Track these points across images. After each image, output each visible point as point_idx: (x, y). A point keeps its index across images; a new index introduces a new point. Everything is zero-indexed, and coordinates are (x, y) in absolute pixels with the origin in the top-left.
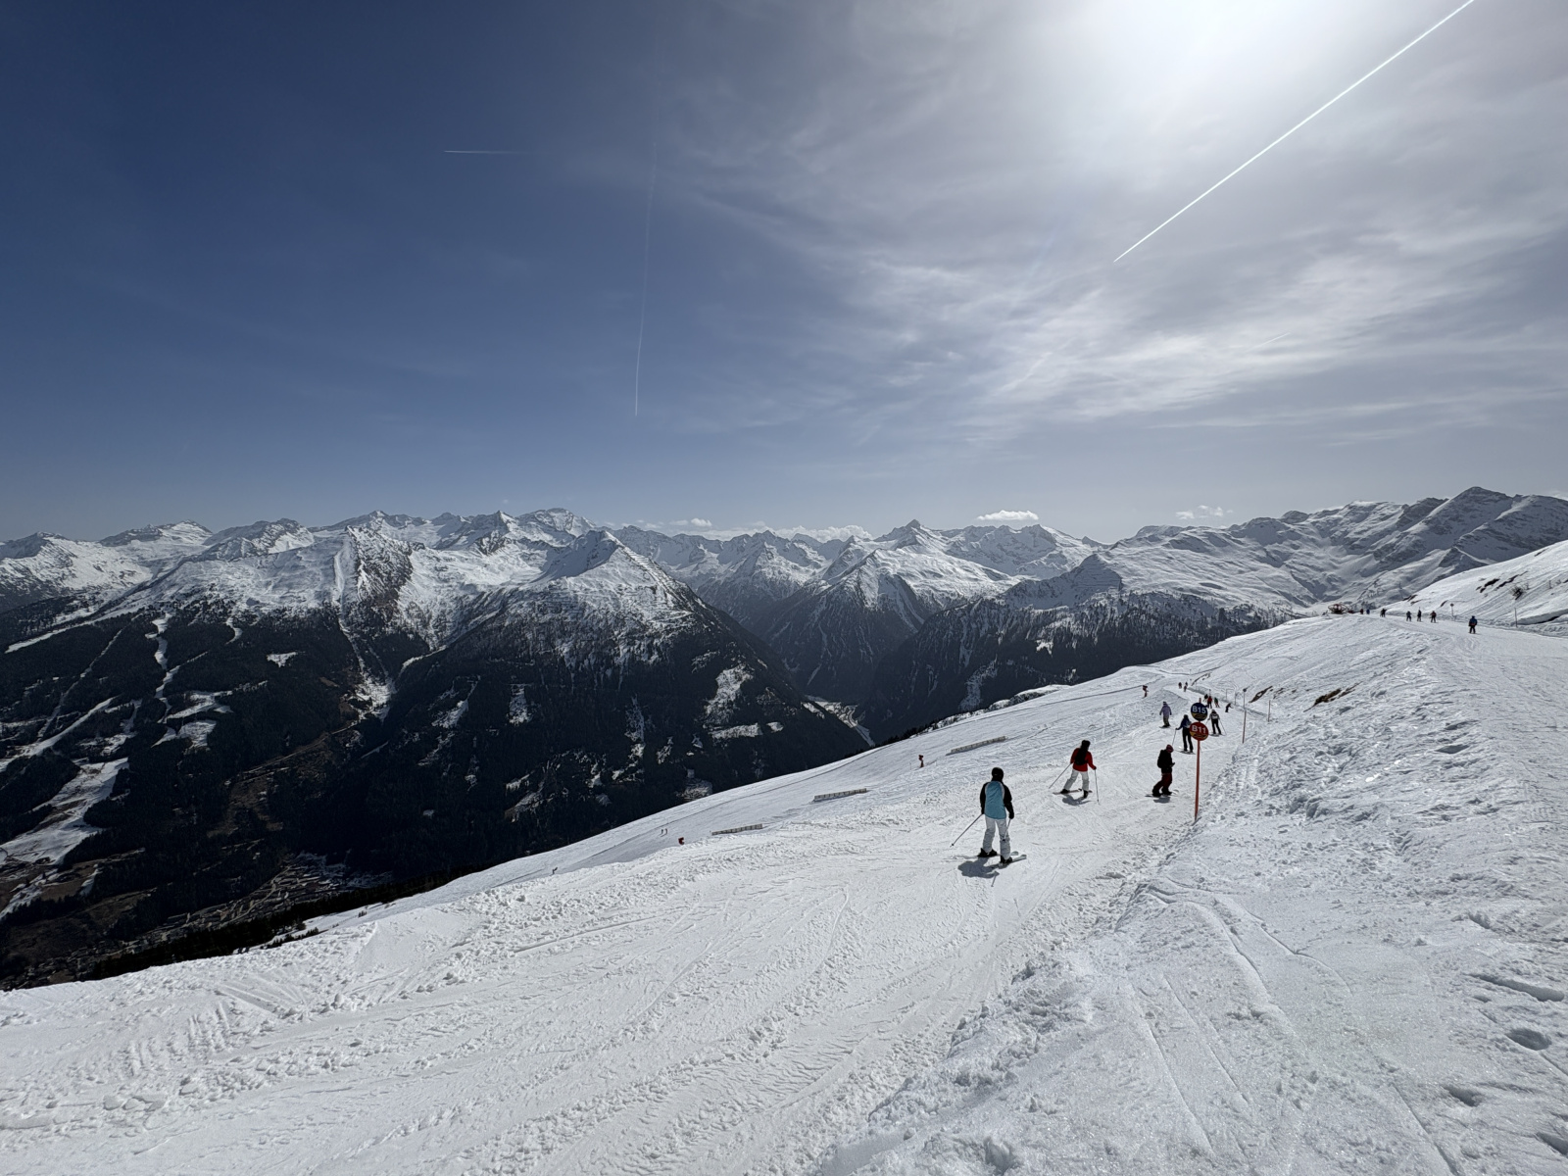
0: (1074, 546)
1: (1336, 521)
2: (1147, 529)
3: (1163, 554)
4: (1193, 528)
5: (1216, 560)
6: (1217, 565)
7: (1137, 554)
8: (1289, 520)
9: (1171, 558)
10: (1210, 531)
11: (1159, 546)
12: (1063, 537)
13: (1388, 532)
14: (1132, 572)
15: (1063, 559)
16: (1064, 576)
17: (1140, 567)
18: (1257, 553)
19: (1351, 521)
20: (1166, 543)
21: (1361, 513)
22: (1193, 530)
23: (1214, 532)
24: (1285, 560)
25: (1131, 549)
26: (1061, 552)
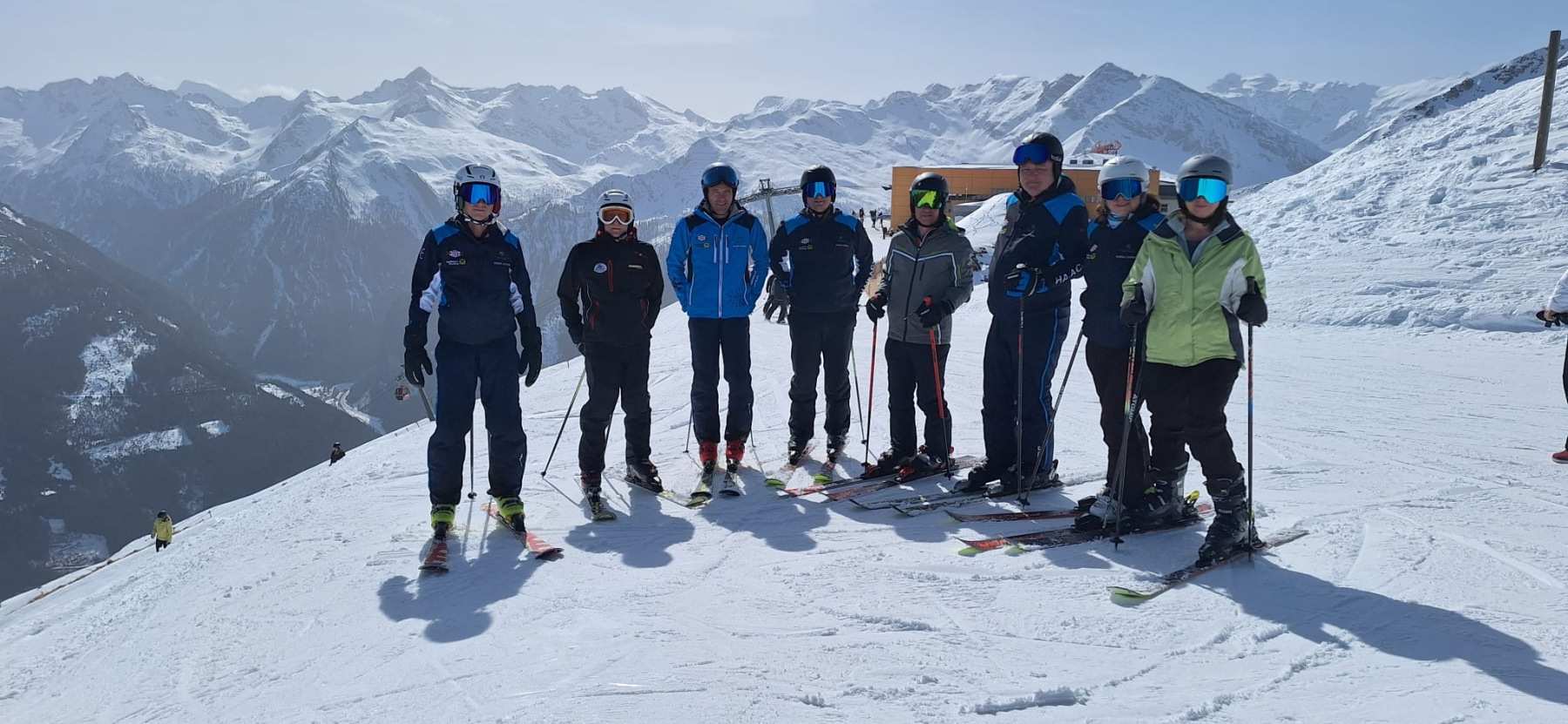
0: (673, 123)
1: (979, 99)
2: (770, 101)
3: (790, 139)
4: (825, 102)
6: (852, 155)
7: (759, 138)
8: (932, 96)
9: (800, 146)
10: (844, 108)
11: (785, 127)
12: (655, 107)
13: (1027, 114)
15: (656, 140)
16: (666, 170)
17: (763, 158)
18: (897, 140)
19: (994, 100)
20: (794, 123)
21: (1003, 89)
22: (825, 106)
23: (849, 109)
24: (927, 149)
25: (750, 130)
26: (656, 131)
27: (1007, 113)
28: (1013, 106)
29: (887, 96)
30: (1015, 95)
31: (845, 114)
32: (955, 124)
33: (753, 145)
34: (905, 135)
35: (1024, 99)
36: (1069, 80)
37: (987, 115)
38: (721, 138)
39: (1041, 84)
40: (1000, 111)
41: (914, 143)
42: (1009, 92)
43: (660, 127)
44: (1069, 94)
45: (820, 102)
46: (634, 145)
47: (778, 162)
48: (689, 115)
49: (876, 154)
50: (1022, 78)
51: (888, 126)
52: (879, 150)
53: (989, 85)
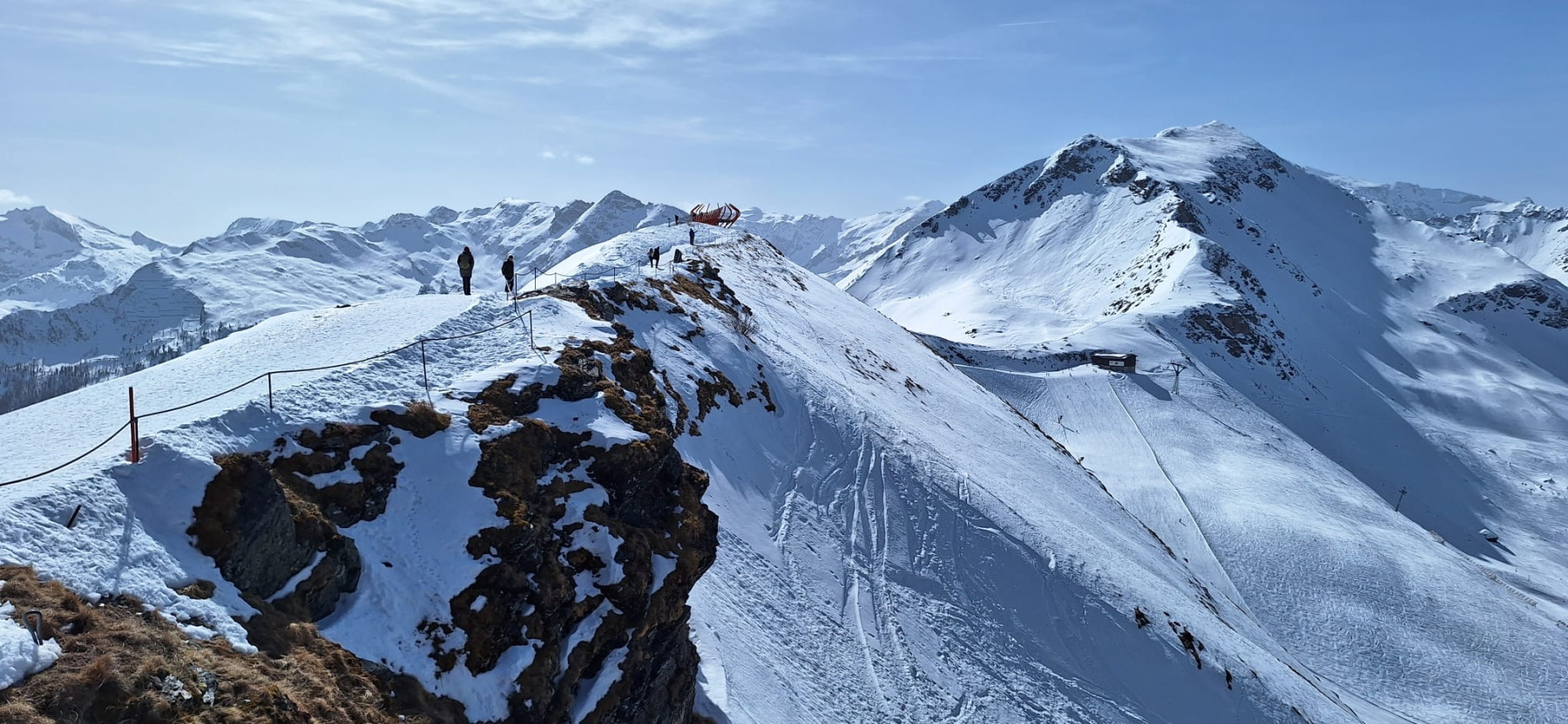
0: (117, 247)
1: (489, 222)
2: (244, 222)
3: (268, 263)
4: (312, 223)
5: (348, 274)
6: (349, 281)
7: (228, 263)
8: (437, 219)
9: (282, 270)
10: (335, 229)
11: (261, 251)
12: (93, 230)
13: (541, 239)
14: (218, 293)
15: (94, 269)
16: (100, 302)
17: (233, 285)
18: (400, 264)
19: (505, 224)
20: (274, 245)
21: (514, 214)
22: (311, 227)
23: (341, 230)
24: (435, 274)
25: (215, 254)
26: (93, 258)
27: (520, 237)
28: (525, 231)
29: (386, 217)
30: (526, 220)
31: (336, 236)
33: (219, 271)
34: (409, 259)
35: (536, 223)
36: (579, 207)
37: (499, 239)
38: (176, 262)
39: (552, 210)
40: (512, 235)
41: (420, 267)
42: (520, 217)
43: (97, 253)
44: (581, 219)
45: (306, 224)
46: (61, 273)
47: (253, 289)
48: (138, 239)
49: (378, 279)
50: (532, 204)
51: (388, 248)
52: (381, 274)
53: (499, 209)
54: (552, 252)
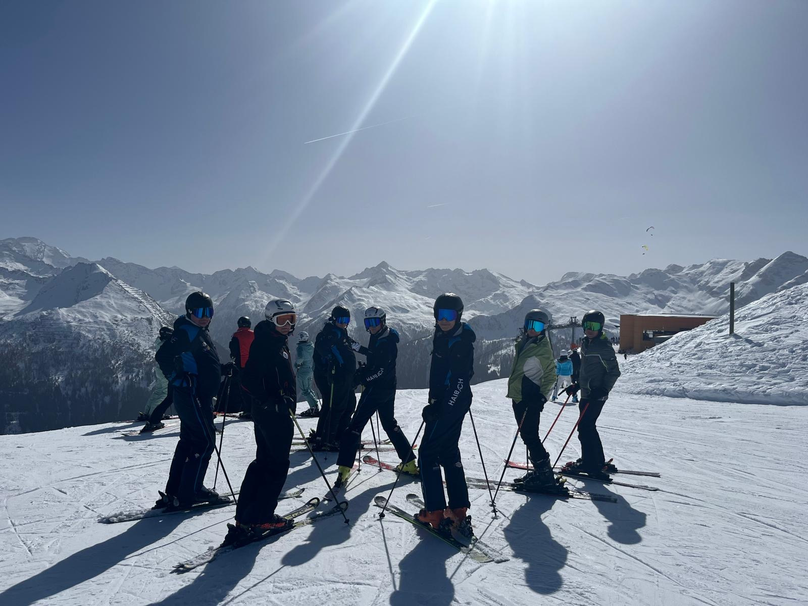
0: (514, 287)
2: (570, 275)
3: (582, 295)
4: (604, 275)
5: (620, 301)
6: (621, 305)
7: (563, 295)
8: (671, 271)
9: (588, 299)
10: (615, 278)
11: (579, 289)
12: (505, 279)
15: (505, 298)
16: (507, 313)
17: (566, 306)
18: (649, 296)
19: (712, 273)
20: (584, 287)
21: (718, 267)
23: (618, 278)
24: (668, 302)
25: (558, 291)
26: (504, 292)
27: (721, 281)
28: (724, 277)
29: (642, 271)
30: (726, 271)
31: (617, 282)
32: (686, 287)
33: (560, 299)
34: (654, 294)
35: (732, 273)
36: (762, 262)
37: (708, 282)
38: (541, 295)
39: (743, 265)
40: (716, 280)
41: (660, 298)
42: (722, 269)
43: (506, 289)
44: (763, 270)
45: (601, 275)
46: (491, 299)
47: (575, 309)
48: (523, 283)
49: (636, 305)
50: (730, 261)
51: (643, 288)
53: (708, 265)
54: (741, 290)
